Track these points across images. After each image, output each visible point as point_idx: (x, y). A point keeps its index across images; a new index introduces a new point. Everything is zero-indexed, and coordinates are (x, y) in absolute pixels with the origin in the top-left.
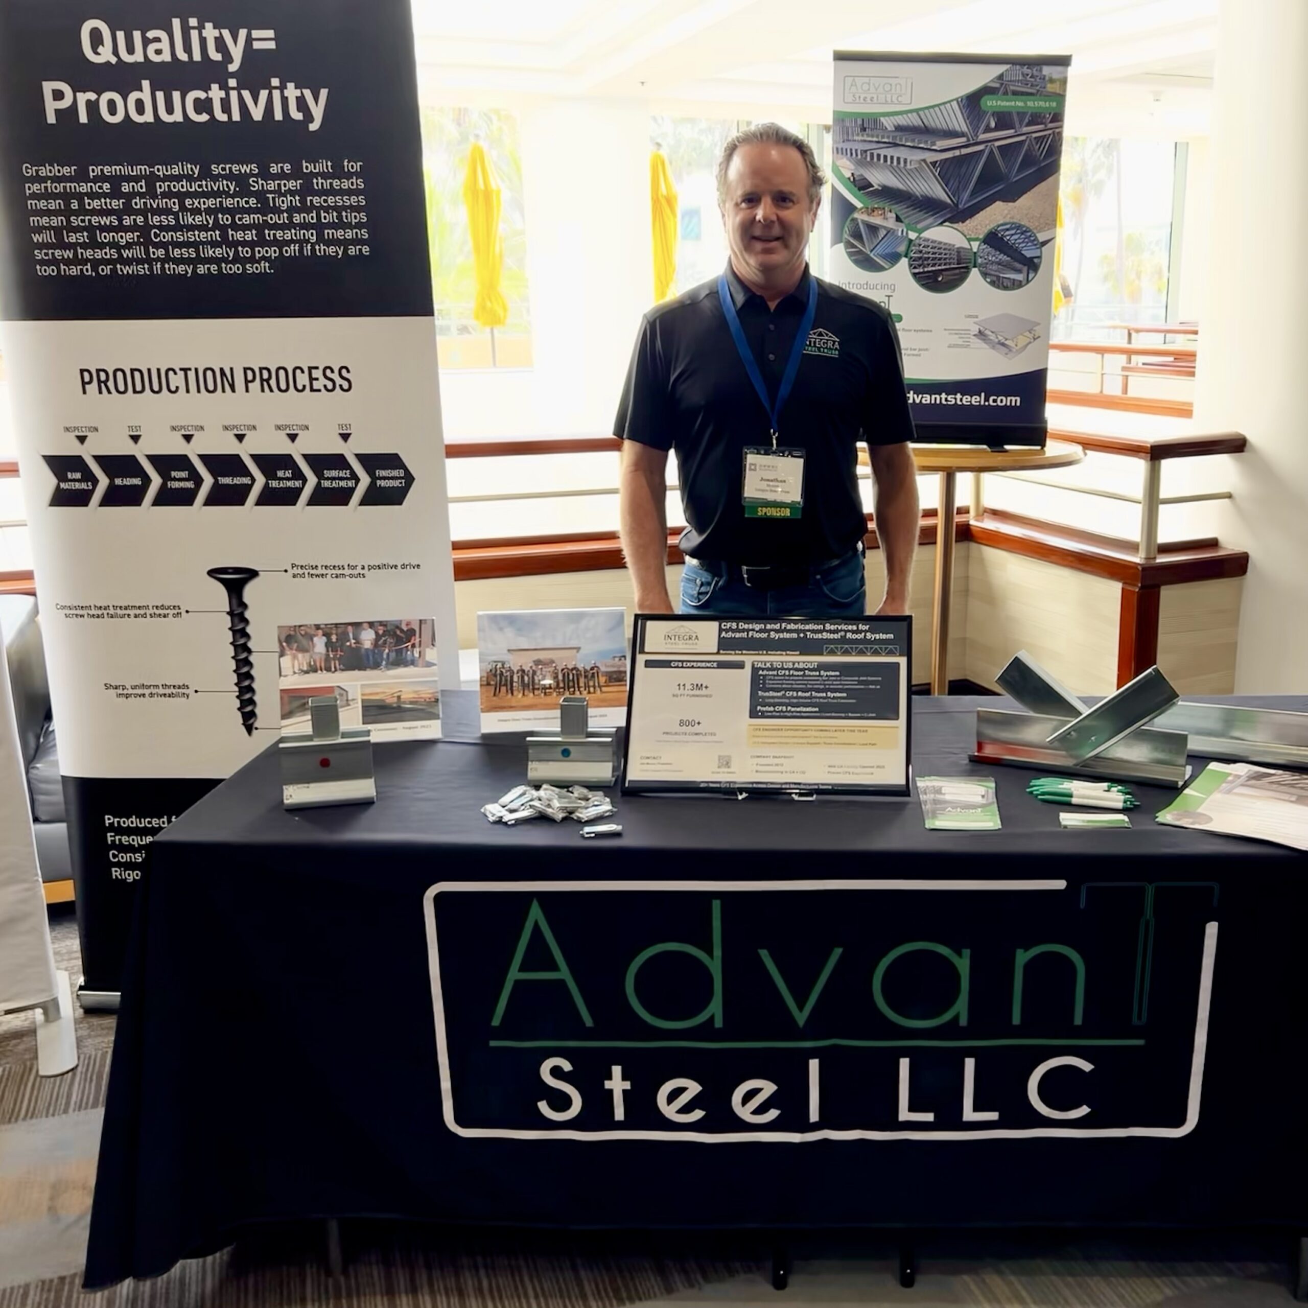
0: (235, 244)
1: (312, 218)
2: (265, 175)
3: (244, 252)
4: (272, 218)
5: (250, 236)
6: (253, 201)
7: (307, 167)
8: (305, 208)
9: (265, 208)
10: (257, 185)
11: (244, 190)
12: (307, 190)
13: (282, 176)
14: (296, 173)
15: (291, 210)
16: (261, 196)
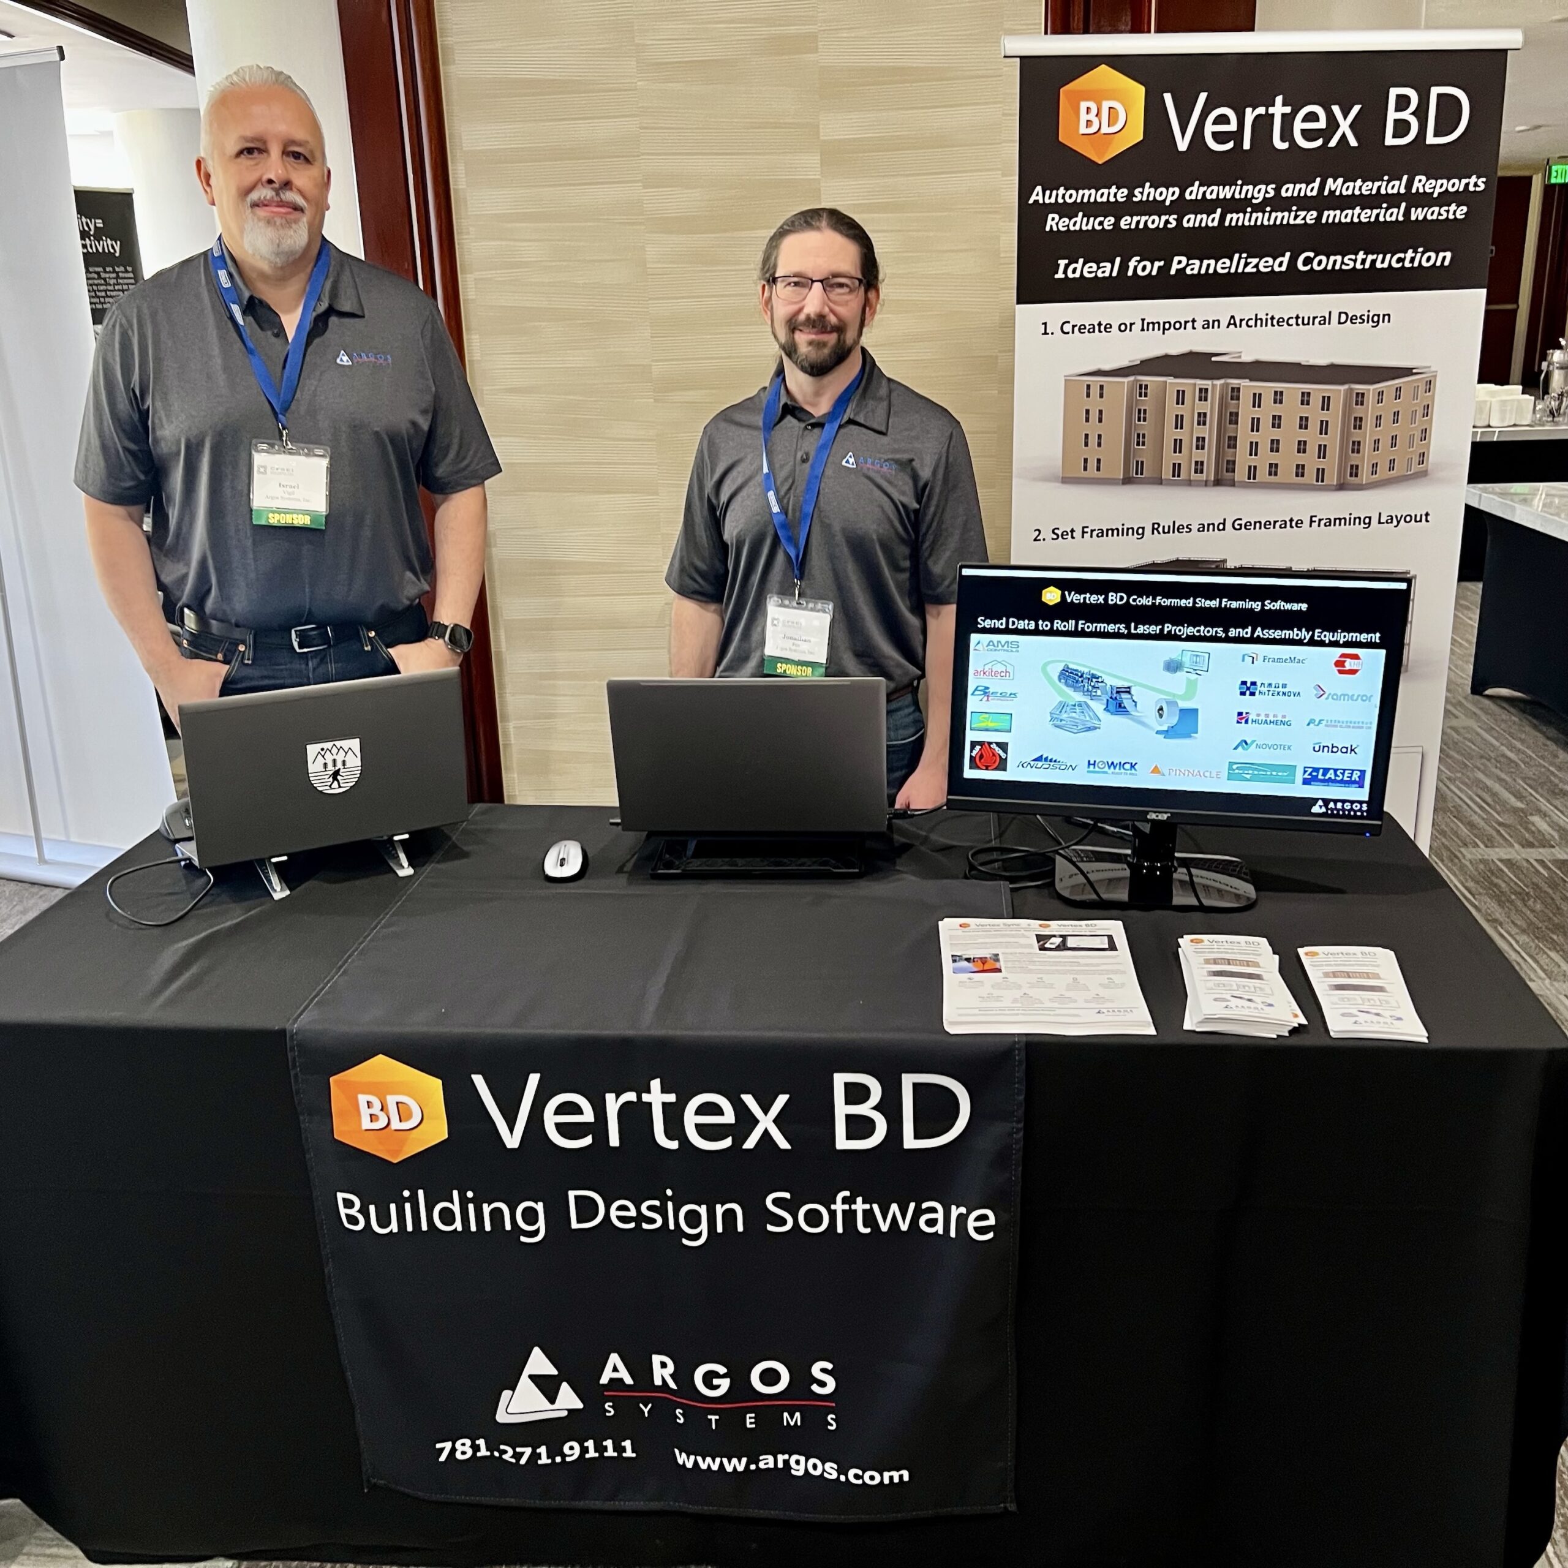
0: (99, 297)
1: (120, 287)
2: (105, 272)
3: (102, 300)
4: (110, 288)
5: (103, 294)
6: (103, 282)
7: (117, 269)
8: (118, 284)
9: (107, 284)
10: (103, 275)
11: (100, 277)
12: (118, 277)
13: (110, 272)
14: (114, 271)
15: (114, 284)
16: (105, 279)
